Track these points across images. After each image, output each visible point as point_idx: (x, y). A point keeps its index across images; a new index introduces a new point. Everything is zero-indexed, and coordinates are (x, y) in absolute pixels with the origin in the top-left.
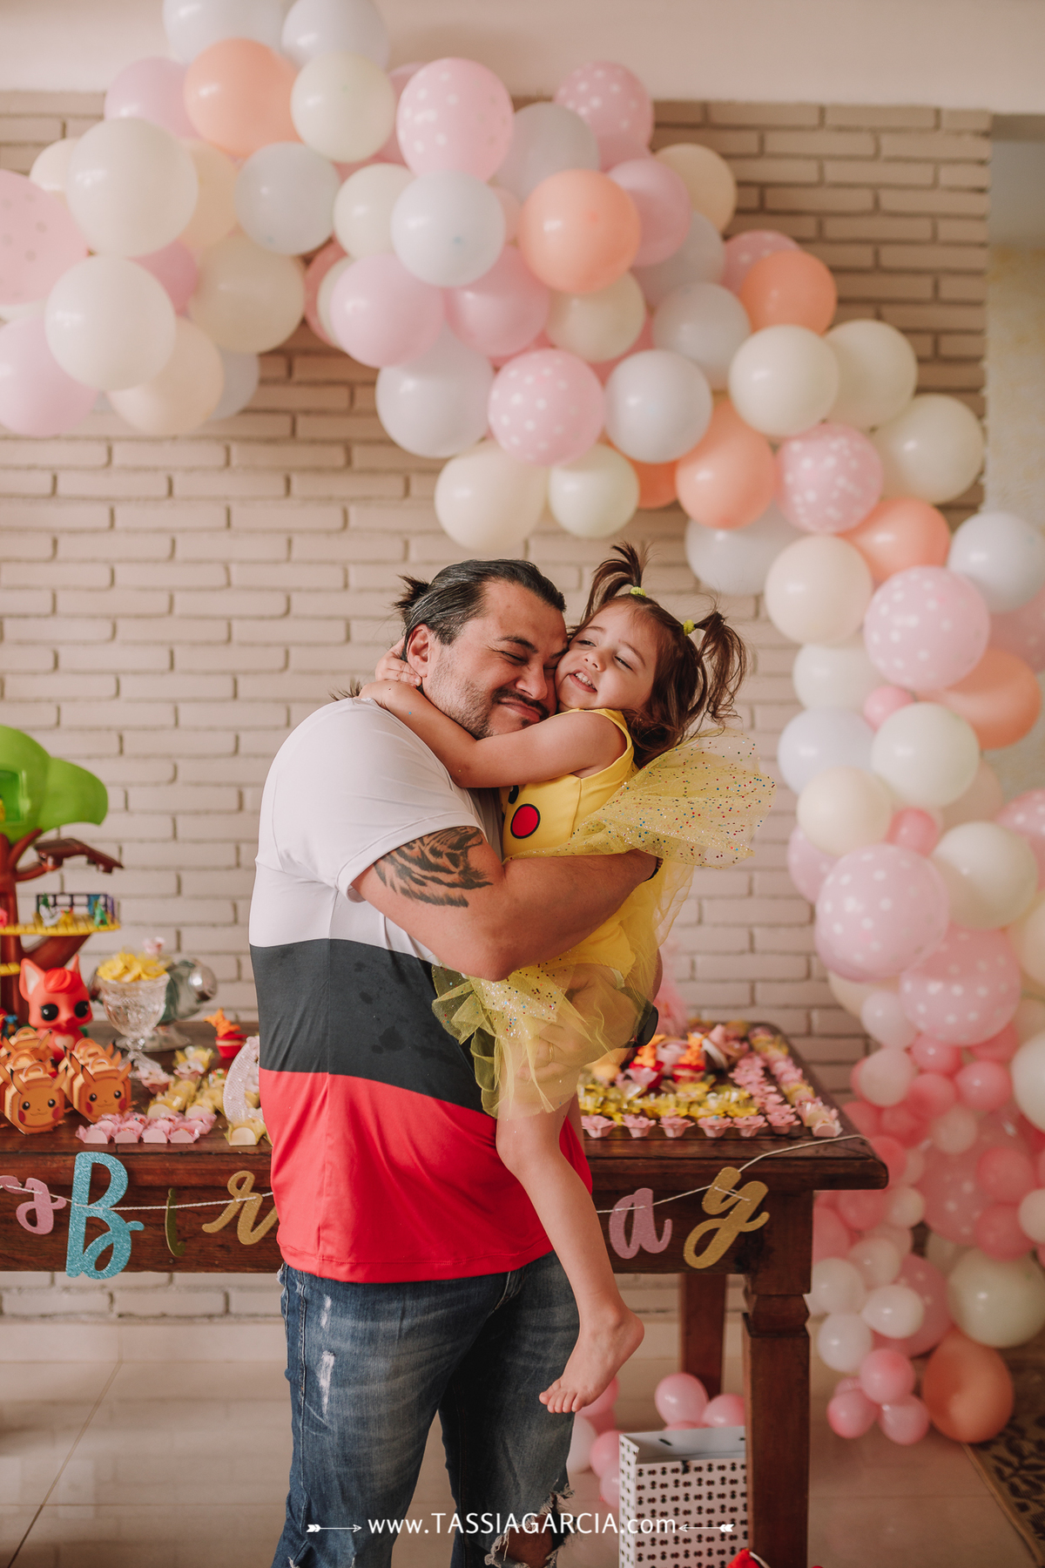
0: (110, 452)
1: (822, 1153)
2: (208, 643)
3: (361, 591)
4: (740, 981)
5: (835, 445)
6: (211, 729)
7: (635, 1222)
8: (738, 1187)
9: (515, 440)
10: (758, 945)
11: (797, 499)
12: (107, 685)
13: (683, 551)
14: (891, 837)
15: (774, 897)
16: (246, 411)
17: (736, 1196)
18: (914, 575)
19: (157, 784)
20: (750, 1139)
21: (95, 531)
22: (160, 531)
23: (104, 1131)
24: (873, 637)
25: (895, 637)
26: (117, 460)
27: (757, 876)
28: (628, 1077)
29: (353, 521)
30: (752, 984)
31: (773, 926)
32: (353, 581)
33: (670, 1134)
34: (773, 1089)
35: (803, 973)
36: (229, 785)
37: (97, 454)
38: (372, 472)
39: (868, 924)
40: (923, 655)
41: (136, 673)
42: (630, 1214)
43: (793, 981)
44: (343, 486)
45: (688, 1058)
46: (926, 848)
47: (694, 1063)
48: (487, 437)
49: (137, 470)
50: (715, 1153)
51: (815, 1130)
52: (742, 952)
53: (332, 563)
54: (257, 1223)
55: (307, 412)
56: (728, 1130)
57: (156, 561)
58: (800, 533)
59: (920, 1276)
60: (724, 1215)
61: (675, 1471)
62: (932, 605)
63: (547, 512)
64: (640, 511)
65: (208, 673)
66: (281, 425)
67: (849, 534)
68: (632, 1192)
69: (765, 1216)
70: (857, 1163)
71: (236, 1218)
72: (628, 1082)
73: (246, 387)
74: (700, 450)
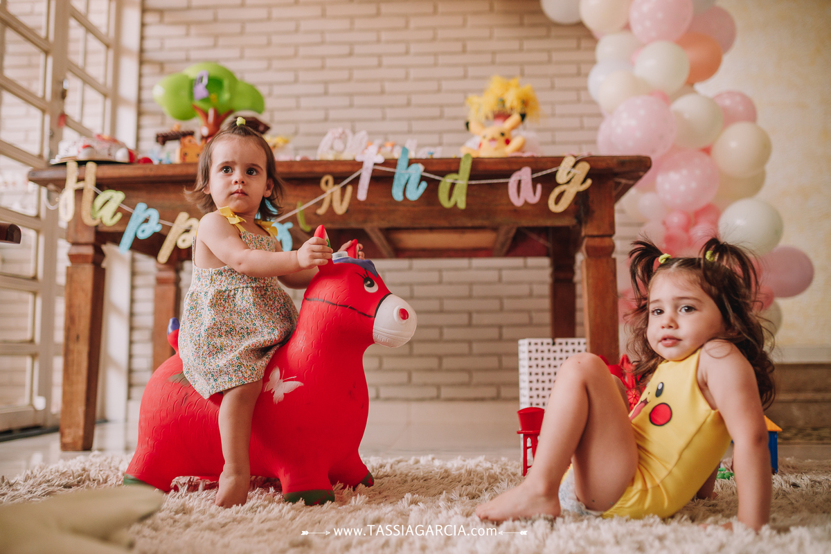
7: (522, 186)
8: (574, 166)
17: (574, 171)
39: (633, 123)
42: (519, 182)
54: (342, 200)
60: (568, 182)
61: (548, 344)
68: (519, 169)
69: (589, 182)
71: (331, 202)
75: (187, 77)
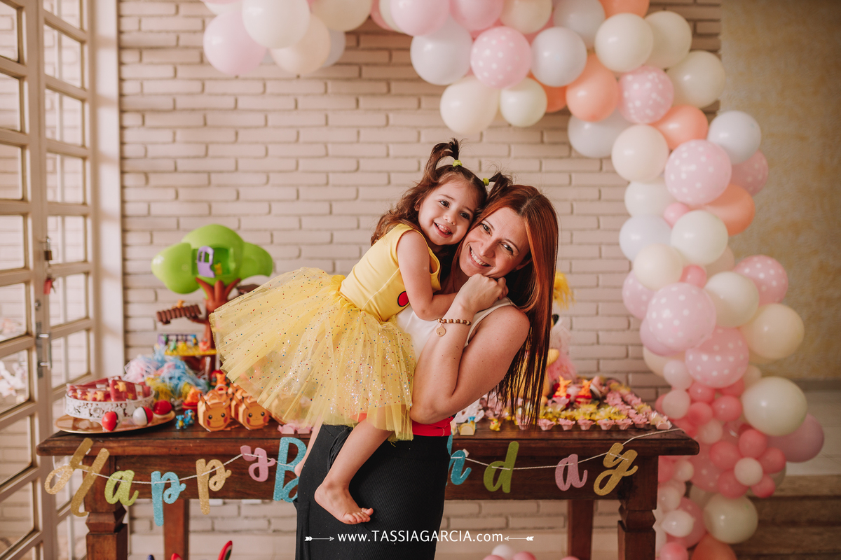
0: (265, 86)
1: (664, 437)
2: (317, 185)
3: (396, 157)
4: (592, 359)
5: (650, 77)
6: (318, 230)
7: (569, 472)
8: (622, 453)
9: (486, 74)
10: (601, 340)
11: (630, 105)
12: (265, 207)
13: (567, 136)
14: (683, 279)
15: (609, 316)
16: (338, 64)
17: (621, 458)
18: (693, 144)
19: (290, 259)
20: (625, 430)
21: (257, 127)
22: (291, 127)
23: (292, 427)
24: (671, 177)
25: (684, 176)
26: (269, 90)
27: (601, 305)
28: (554, 402)
29: (392, 121)
30: (598, 360)
31: (609, 330)
32: (392, 152)
33: (583, 428)
34: (629, 407)
35: (624, 355)
36: (328, 259)
37: (258, 87)
38: (401, 95)
39: (676, 323)
40: (698, 185)
41: (279, 201)
42: (566, 468)
43: (619, 359)
44: (386, 103)
45: (583, 392)
46: (701, 284)
47: (587, 395)
48: (470, 73)
49: (279, 95)
50: (608, 437)
51: (658, 426)
52: (593, 344)
53: (380, 143)
55: (367, 64)
56: (613, 426)
57: (289, 143)
58: (631, 124)
59: (689, 507)
60: (614, 468)
62: (703, 159)
63: (499, 114)
64: (546, 114)
65: (317, 201)
66: (353, 71)
67: (655, 124)
68: (567, 456)
69: (636, 468)
70: (683, 442)
72: (554, 404)
73: (338, 52)
74: (579, 81)
75: (188, 245)
